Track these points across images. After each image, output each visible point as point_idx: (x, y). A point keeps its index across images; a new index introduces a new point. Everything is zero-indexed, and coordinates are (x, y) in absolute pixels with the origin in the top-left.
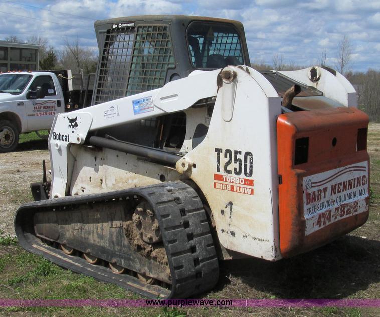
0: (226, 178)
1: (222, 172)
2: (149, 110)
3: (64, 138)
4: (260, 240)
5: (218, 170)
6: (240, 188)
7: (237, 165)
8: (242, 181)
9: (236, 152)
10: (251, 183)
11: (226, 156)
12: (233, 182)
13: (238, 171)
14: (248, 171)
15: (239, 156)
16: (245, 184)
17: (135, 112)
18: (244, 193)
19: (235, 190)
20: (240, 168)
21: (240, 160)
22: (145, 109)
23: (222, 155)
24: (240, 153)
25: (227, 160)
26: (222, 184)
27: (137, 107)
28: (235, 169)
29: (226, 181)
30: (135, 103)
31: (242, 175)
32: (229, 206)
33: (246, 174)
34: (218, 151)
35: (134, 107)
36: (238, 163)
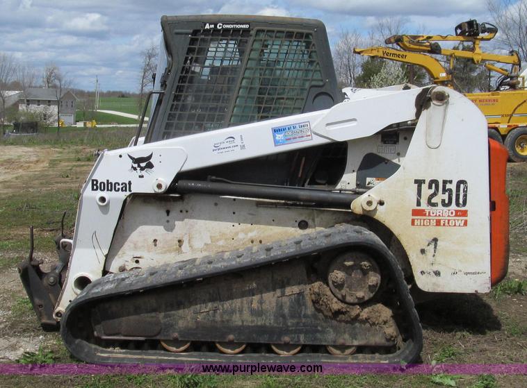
0: (429, 213)
1: (424, 206)
2: (303, 139)
3: (120, 187)
4: (474, 273)
5: (419, 204)
6: (449, 220)
7: (446, 197)
8: (452, 213)
9: (445, 182)
10: (465, 213)
11: (430, 187)
12: (439, 215)
13: (447, 202)
14: (461, 201)
15: (448, 186)
16: (456, 215)
17: (276, 143)
18: (455, 225)
19: (442, 224)
20: (450, 199)
21: (450, 190)
22: (295, 138)
23: (425, 187)
24: (451, 182)
25: (432, 191)
26: (424, 220)
27: (279, 136)
28: (443, 201)
29: (429, 215)
30: (276, 131)
31: (453, 207)
32: (433, 244)
33: (458, 204)
34: (419, 183)
35: (274, 137)
36: (447, 193)
